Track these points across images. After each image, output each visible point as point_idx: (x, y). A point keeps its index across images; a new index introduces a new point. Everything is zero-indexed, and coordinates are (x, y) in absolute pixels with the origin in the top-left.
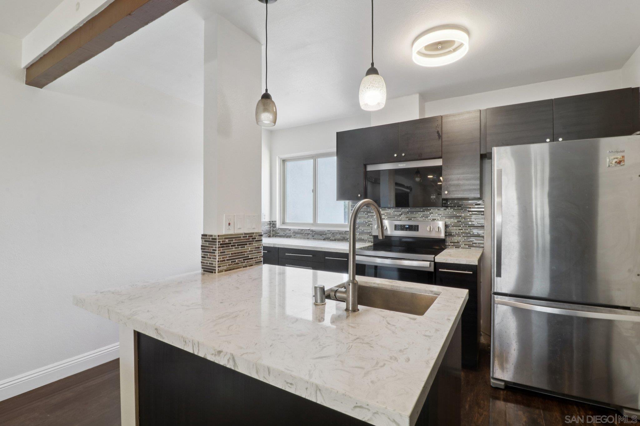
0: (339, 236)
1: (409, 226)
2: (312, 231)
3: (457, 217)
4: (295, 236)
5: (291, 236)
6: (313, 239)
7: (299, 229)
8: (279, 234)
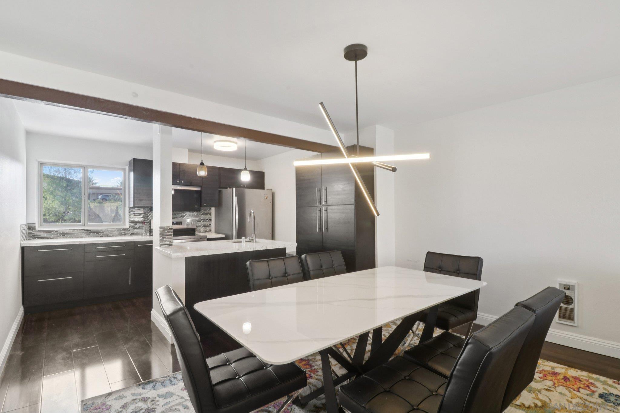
0: (117, 233)
1: (176, 222)
2: (87, 230)
3: (200, 217)
4: (64, 237)
5: (59, 237)
6: (89, 237)
7: (69, 230)
8: (39, 236)
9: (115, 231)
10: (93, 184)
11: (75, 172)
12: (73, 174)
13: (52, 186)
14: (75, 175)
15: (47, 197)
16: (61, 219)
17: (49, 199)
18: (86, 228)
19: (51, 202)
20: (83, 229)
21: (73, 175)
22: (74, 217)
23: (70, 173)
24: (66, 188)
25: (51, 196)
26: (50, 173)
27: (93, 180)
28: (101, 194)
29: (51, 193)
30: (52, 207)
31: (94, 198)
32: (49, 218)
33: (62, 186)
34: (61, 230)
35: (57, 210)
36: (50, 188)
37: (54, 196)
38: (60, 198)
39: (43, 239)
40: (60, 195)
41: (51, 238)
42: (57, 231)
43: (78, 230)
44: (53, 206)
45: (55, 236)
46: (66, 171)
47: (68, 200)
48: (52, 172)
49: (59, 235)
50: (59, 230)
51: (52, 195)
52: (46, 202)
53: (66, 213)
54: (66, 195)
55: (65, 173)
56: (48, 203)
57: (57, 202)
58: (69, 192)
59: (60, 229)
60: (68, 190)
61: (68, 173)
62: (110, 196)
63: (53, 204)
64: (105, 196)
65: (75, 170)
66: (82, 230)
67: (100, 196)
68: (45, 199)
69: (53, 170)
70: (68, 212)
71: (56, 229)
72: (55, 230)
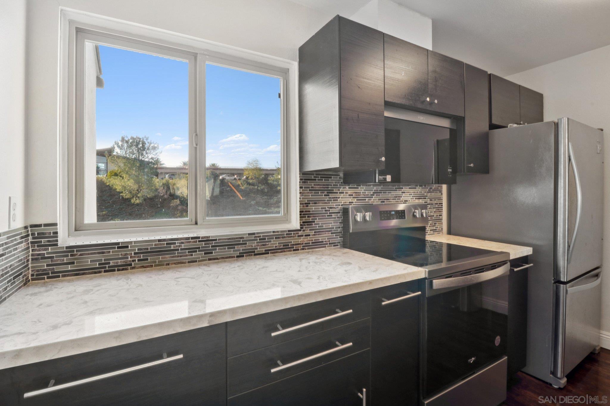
0: (274, 244)
8: (69, 268)
9: (270, 237)
10: (161, 164)
11: (147, 153)
12: (145, 154)
13: (127, 166)
14: (146, 156)
15: (123, 176)
16: (135, 196)
17: (125, 178)
18: (202, 233)
19: (127, 181)
20: (195, 235)
21: (145, 156)
22: (146, 195)
23: (142, 155)
24: (139, 167)
25: (127, 176)
26: (126, 154)
27: (161, 162)
28: (167, 173)
29: (127, 173)
30: (128, 186)
31: (162, 177)
32: (126, 196)
33: (136, 165)
34: (135, 242)
35: (132, 188)
36: (126, 168)
37: (130, 175)
38: (134, 177)
39: (83, 274)
40: (135, 174)
41: (105, 271)
42: (123, 246)
43: (181, 239)
44: (128, 184)
45: (120, 262)
46: (139, 153)
47: (141, 179)
48: (128, 153)
49: (129, 259)
50: (131, 242)
51: (128, 174)
52: (123, 181)
53: (139, 190)
54: (139, 174)
55: (138, 154)
56: (124, 182)
57: (132, 181)
58: (142, 172)
59: (133, 239)
60: (141, 170)
61: (140, 154)
62: (176, 174)
63: (129, 182)
64: (172, 175)
65: (146, 152)
66: (192, 238)
67: (167, 175)
68: (122, 178)
69: (128, 152)
70: (141, 190)
71: (120, 239)
72: (118, 244)
